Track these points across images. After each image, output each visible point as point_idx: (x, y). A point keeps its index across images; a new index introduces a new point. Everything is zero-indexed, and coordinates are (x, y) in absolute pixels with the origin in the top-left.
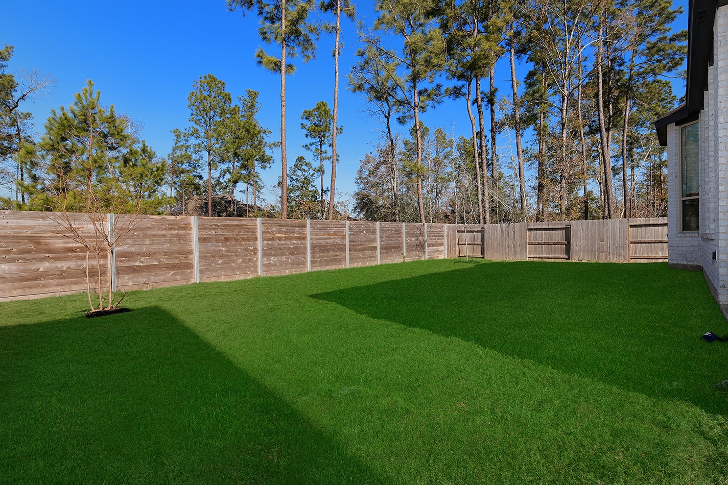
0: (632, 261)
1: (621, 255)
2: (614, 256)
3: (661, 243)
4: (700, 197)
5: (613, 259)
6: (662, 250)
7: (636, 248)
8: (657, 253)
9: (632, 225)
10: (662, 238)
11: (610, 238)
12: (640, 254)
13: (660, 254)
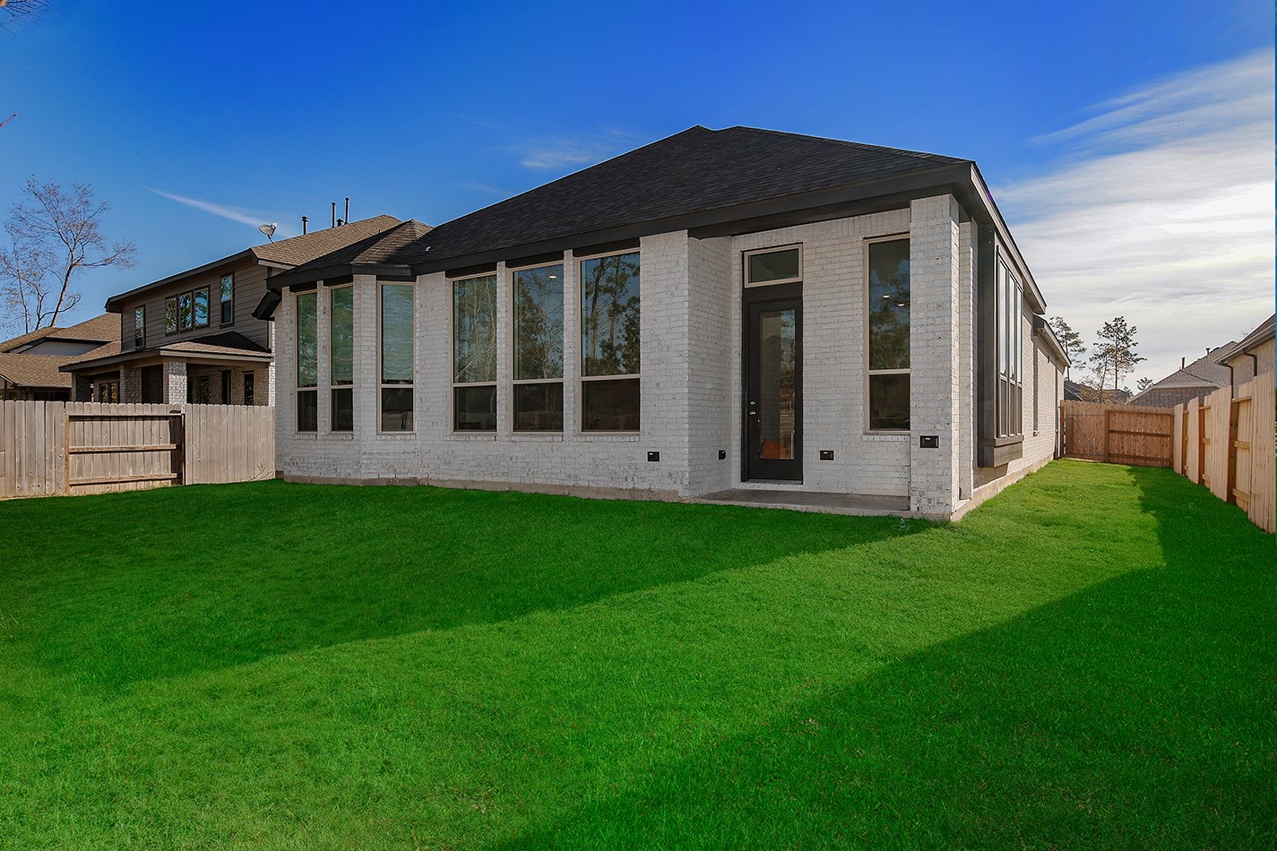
0: (73, 492)
1: (51, 480)
2: (30, 482)
3: (132, 451)
4: (416, 387)
5: (29, 488)
6: (133, 464)
7: (81, 463)
8: (124, 472)
9: (74, 416)
10: (134, 443)
11: (20, 442)
12: (89, 475)
13: (130, 474)
